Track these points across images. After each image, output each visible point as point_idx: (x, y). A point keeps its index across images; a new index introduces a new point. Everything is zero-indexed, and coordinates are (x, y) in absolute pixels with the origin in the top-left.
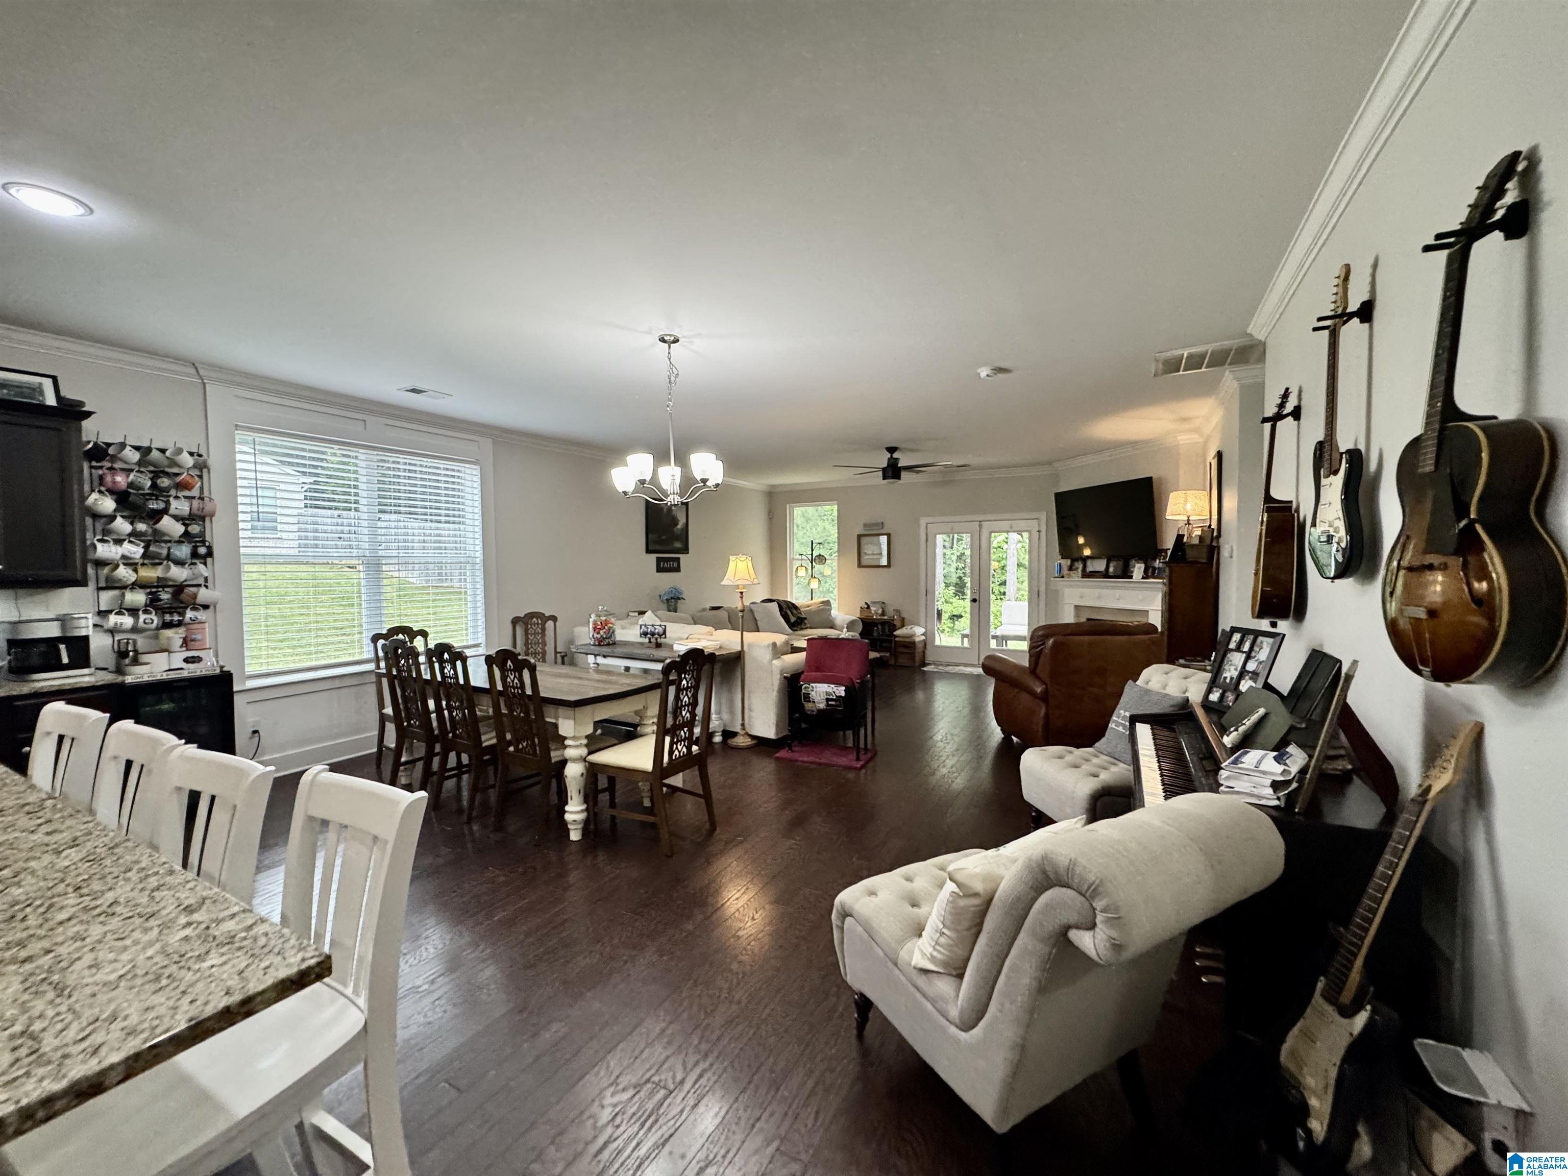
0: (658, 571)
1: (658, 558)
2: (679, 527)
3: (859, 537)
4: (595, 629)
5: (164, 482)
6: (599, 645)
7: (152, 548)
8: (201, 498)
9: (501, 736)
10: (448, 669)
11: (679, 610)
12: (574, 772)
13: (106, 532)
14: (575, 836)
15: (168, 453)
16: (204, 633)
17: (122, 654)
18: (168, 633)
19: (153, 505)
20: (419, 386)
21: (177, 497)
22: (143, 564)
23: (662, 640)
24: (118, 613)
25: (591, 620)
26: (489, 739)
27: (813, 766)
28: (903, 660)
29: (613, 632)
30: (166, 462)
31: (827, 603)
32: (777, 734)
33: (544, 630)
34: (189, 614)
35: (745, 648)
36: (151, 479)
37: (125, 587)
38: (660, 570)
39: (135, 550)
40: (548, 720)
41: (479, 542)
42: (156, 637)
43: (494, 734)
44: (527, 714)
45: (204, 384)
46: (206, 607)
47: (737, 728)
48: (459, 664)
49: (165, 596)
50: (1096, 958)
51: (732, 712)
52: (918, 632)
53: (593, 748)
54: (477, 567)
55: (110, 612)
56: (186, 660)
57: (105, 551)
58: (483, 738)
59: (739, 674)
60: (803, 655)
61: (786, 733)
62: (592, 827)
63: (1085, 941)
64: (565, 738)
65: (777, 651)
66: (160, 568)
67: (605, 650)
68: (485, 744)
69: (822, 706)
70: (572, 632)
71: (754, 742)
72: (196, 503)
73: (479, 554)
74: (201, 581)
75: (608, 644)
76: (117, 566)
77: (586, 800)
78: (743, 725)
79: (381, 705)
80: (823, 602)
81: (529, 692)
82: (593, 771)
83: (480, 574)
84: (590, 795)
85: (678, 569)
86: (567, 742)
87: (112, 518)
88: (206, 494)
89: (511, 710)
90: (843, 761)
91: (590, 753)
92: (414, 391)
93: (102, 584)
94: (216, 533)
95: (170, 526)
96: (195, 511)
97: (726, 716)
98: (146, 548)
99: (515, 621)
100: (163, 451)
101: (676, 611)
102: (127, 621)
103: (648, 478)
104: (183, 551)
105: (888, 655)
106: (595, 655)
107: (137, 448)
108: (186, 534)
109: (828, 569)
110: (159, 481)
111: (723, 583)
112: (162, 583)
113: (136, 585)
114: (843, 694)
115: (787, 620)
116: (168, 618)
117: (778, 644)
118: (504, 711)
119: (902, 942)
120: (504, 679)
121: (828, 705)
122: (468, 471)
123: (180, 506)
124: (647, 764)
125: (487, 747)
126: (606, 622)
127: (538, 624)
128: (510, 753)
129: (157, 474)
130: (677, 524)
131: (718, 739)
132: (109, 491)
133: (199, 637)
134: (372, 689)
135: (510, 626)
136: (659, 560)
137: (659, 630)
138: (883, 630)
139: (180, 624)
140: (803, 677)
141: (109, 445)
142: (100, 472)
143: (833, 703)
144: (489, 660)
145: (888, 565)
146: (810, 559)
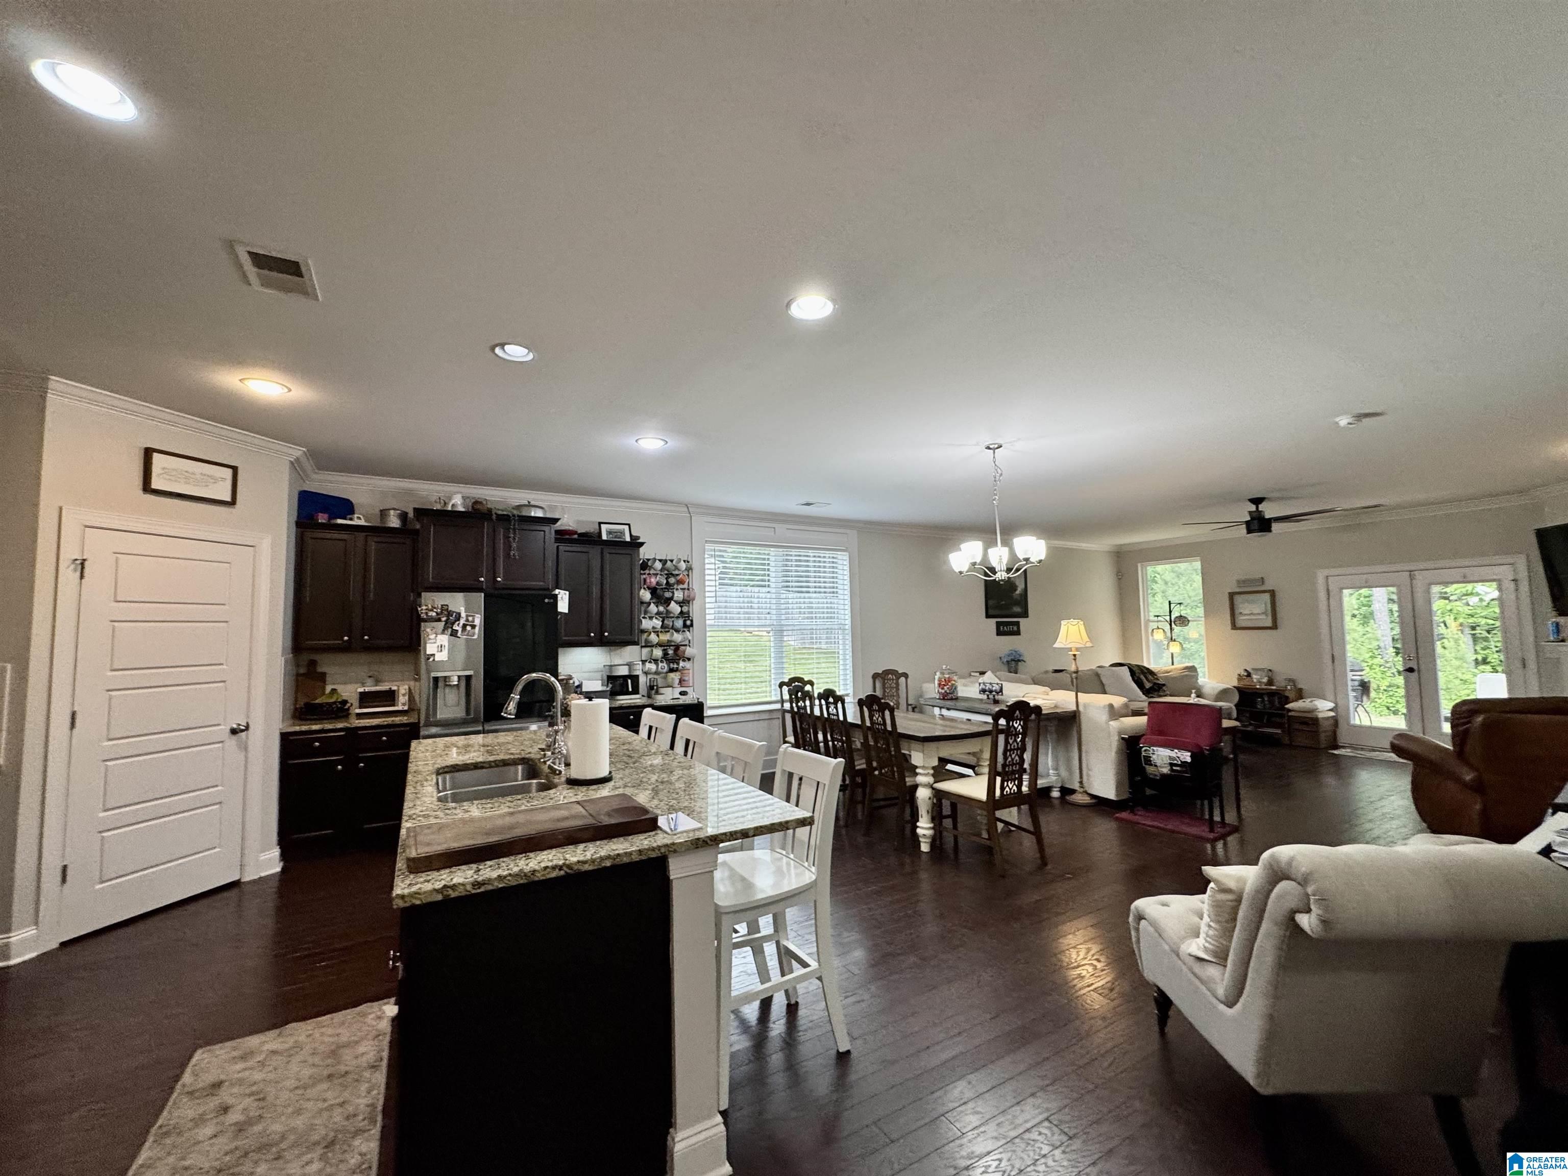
0: (998, 634)
1: (997, 622)
2: (1018, 592)
3: (1232, 596)
4: (940, 685)
5: (672, 580)
6: (944, 699)
7: (666, 622)
8: (688, 589)
9: (869, 763)
10: (832, 709)
11: (1019, 671)
12: (923, 795)
13: (646, 612)
14: (925, 847)
15: (674, 562)
16: (688, 676)
17: (651, 688)
18: (672, 675)
19: (668, 595)
20: (811, 501)
21: (677, 589)
22: (661, 632)
23: (998, 697)
24: (650, 662)
25: (937, 677)
26: (860, 764)
27: (1156, 831)
28: (1301, 740)
29: (955, 688)
30: (673, 568)
31: (1192, 669)
32: (1117, 795)
33: (897, 684)
34: (682, 664)
35: (1081, 709)
36: (666, 579)
37: (652, 646)
38: (999, 633)
39: (657, 623)
40: (903, 751)
41: (848, 612)
42: (665, 678)
43: (864, 761)
44: (888, 745)
45: (691, 517)
46: (689, 659)
47: (1076, 786)
48: (840, 705)
49: (671, 652)
50: (1309, 932)
51: (1069, 769)
52: (1323, 707)
53: (937, 780)
54: (847, 632)
55: (646, 661)
56: (681, 693)
57: (646, 624)
58: (856, 763)
59: (1075, 734)
60: (1144, 719)
61: (1125, 796)
62: (938, 842)
63: (1305, 921)
64: (916, 767)
65: (1114, 713)
66: (668, 634)
67: (949, 703)
68: (857, 768)
69: (1166, 770)
70: (921, 687)
71: (1093, 801)
72: (686, 591)
73: (848, 622)
74: (687, 643)
75: (952, 699)
76: (650, 633)
77: (933, 819)
78: (1081, 782)
79: (785, 736)
80: (1187, 668)
81: (889, 728)
82: (939, 795)
83: (849, 637)
84: (937, 817)
85: (1018, 633)
86: (918, 771)
87: (649, 604)
88: (690, 586)
89: (876, 742)
90: (1194, 830)
91: (935, 782)
92: (808, 504)
93: (643, 644)
94: (695, 609)
95: (675, 608)
96: (686, 598)
97: (1064, 773)
98: (663, 621)
99: (875, 676)
100: (672, 561)
101: (1016, 673)
102: (652, 667)
103: (978, 560)
104: (679, 623)
105: (1279, 731)
106: (941, 708)
107: (660, 561)
108: (682, 612)
109: (1195, 631)
110: (669, 580)
111: (1056, 645)
112: (669, 644)
113: (659, 645)
114: (1189, 760)
115: (1140, 685)
116: (672, 665)
117: (1116, 705)
118: (872, 743)
119: (1183, 939)
120: (871, 717)
121: (1172, 770)
122: (840, 557)
123: (679, 595)
124: (982, 795)
125: (858, 770)
126: (949, 680)
127: (893, 680)
128: (875, 775)
129: (669, 575)
130: (1016, 590)
131: (1055, 794)
132: (649, 588)
133: (686, 678)
134: (778, 723)
135: (871, 680)
136: (998, 624)
137: (996, 687)
138: (1271, 702)
139: (677, 670)
140: (1142, 740)
141: (648, 560)
142: (644, 576)
143: (1178, 768)
144: (861, 703)
145: (1275, 627)
146: (1168, 620)
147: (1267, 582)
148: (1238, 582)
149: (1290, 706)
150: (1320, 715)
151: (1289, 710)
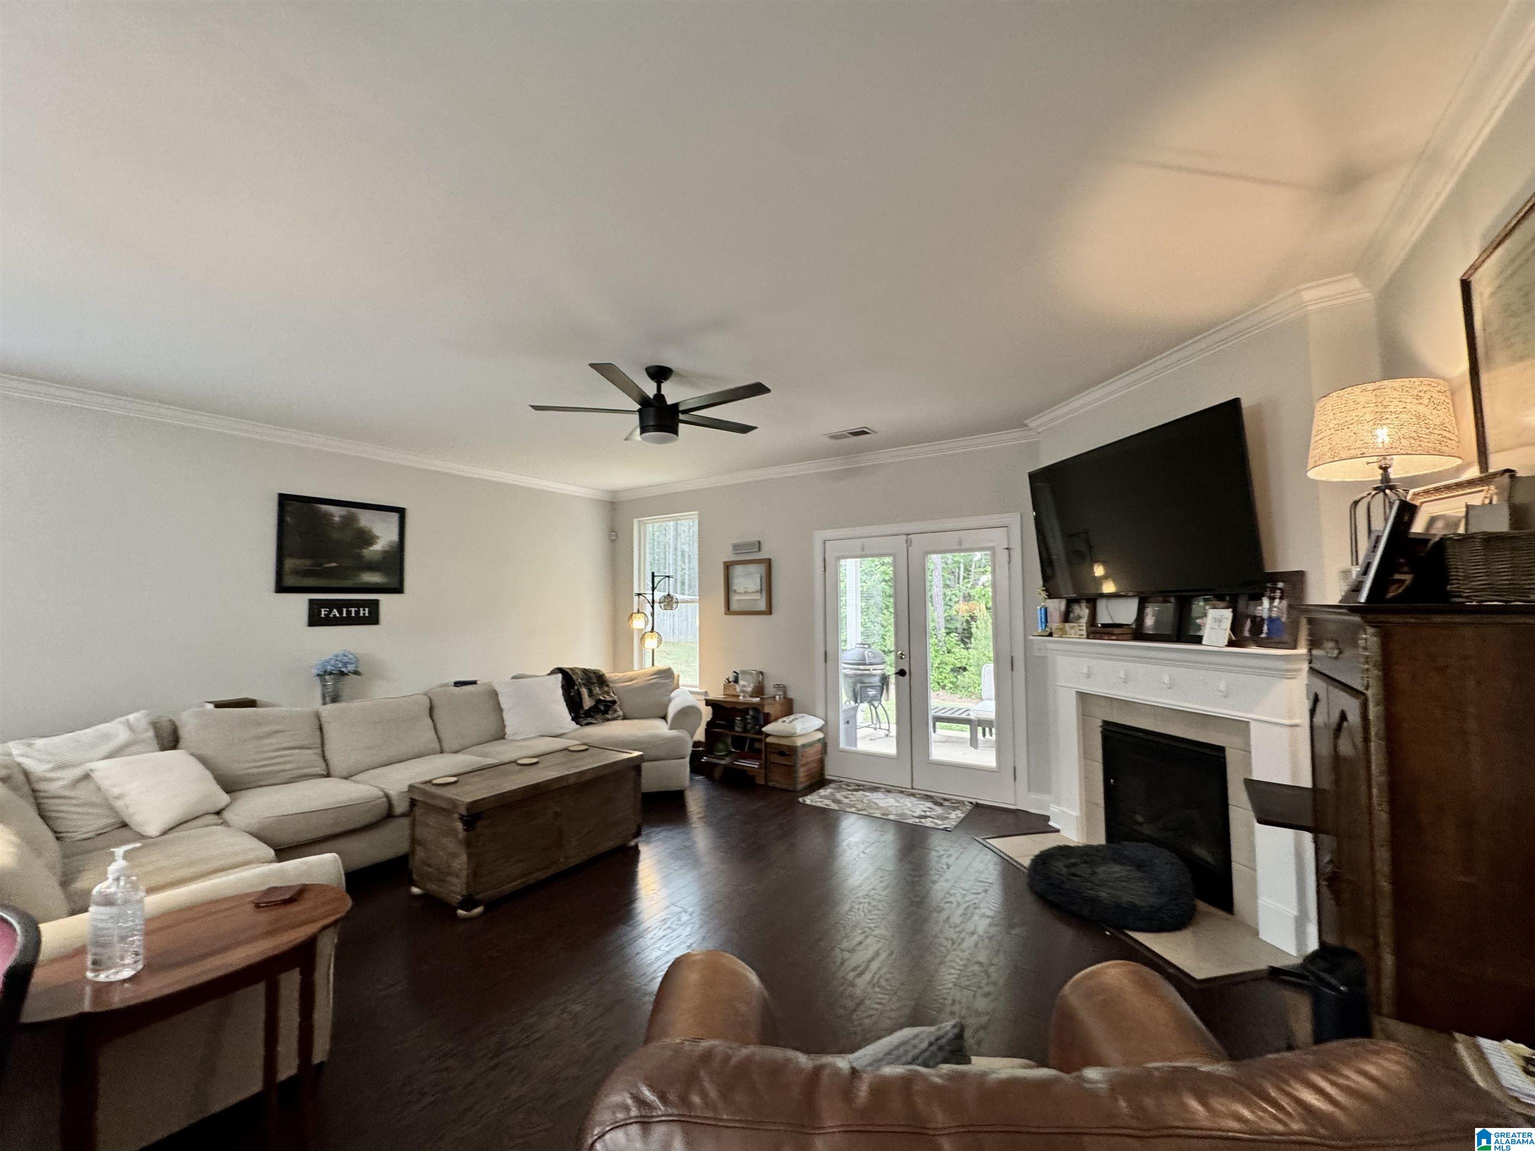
0: (313, 624)
1: (311, 602)
2: (377, 547)
3: (727, 566)
38: (315, 621)
52: (808, 728)
80: (660, 672)
85: (370, 621)
105: (756, 765)
109: (684, 617)
115: (574, 706)
130: (370, 544)
136: (315, 604)
138: (749, 722)
145: (769, 611)
146: (651, 601)
147: (764, 547)
148: (736, 547)
149: (767, 729)
150: (799, 742)
151: (768, 735)
